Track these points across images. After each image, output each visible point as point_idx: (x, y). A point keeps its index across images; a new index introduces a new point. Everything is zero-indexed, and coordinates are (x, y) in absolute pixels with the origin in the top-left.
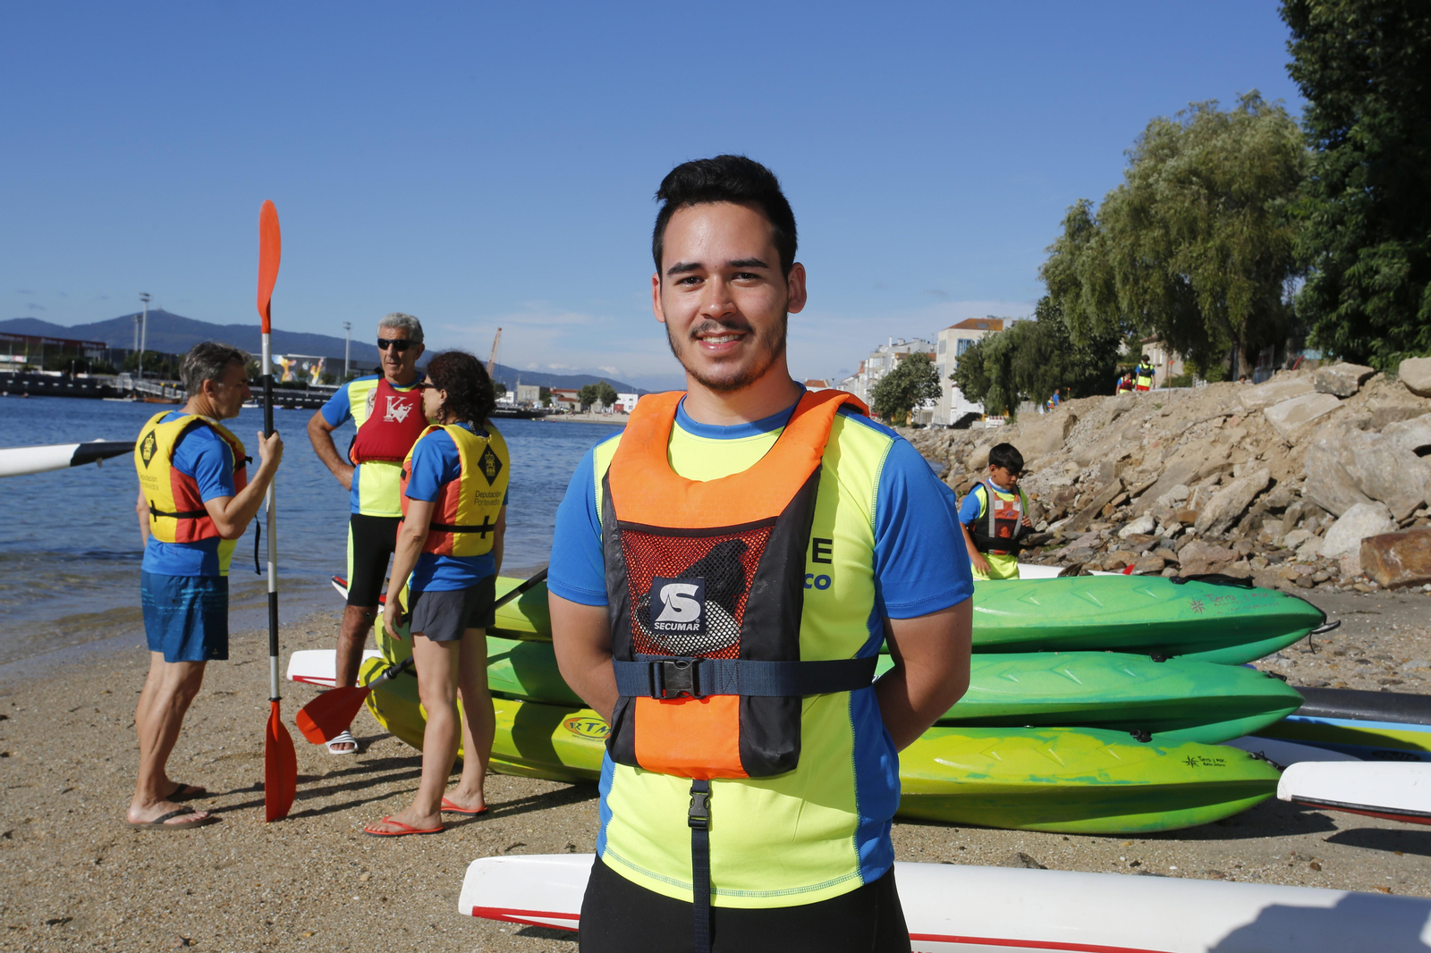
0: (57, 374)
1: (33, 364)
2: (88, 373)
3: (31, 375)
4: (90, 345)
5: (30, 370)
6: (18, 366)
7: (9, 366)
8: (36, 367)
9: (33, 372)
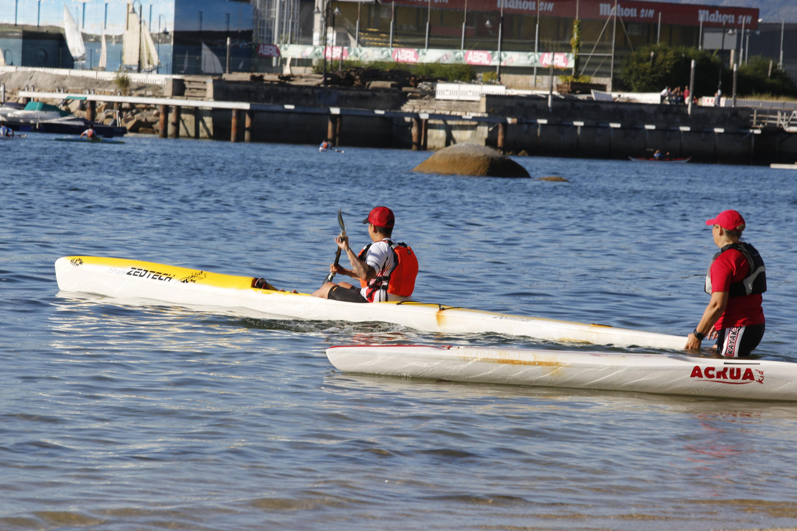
0: (653, 98)
1: (590, 73)
2: (727, 93)
3: (590, 100)
4: (717, 17)
5: (586, 88)
6: (558, 80)
7: (531, 79)
8: (595, 80)
9: (593, 95)
